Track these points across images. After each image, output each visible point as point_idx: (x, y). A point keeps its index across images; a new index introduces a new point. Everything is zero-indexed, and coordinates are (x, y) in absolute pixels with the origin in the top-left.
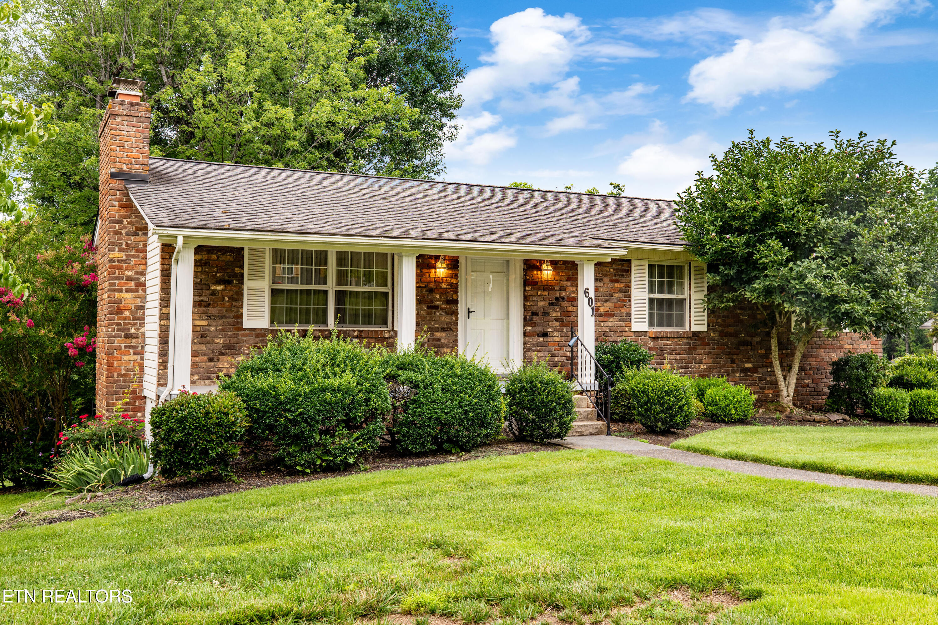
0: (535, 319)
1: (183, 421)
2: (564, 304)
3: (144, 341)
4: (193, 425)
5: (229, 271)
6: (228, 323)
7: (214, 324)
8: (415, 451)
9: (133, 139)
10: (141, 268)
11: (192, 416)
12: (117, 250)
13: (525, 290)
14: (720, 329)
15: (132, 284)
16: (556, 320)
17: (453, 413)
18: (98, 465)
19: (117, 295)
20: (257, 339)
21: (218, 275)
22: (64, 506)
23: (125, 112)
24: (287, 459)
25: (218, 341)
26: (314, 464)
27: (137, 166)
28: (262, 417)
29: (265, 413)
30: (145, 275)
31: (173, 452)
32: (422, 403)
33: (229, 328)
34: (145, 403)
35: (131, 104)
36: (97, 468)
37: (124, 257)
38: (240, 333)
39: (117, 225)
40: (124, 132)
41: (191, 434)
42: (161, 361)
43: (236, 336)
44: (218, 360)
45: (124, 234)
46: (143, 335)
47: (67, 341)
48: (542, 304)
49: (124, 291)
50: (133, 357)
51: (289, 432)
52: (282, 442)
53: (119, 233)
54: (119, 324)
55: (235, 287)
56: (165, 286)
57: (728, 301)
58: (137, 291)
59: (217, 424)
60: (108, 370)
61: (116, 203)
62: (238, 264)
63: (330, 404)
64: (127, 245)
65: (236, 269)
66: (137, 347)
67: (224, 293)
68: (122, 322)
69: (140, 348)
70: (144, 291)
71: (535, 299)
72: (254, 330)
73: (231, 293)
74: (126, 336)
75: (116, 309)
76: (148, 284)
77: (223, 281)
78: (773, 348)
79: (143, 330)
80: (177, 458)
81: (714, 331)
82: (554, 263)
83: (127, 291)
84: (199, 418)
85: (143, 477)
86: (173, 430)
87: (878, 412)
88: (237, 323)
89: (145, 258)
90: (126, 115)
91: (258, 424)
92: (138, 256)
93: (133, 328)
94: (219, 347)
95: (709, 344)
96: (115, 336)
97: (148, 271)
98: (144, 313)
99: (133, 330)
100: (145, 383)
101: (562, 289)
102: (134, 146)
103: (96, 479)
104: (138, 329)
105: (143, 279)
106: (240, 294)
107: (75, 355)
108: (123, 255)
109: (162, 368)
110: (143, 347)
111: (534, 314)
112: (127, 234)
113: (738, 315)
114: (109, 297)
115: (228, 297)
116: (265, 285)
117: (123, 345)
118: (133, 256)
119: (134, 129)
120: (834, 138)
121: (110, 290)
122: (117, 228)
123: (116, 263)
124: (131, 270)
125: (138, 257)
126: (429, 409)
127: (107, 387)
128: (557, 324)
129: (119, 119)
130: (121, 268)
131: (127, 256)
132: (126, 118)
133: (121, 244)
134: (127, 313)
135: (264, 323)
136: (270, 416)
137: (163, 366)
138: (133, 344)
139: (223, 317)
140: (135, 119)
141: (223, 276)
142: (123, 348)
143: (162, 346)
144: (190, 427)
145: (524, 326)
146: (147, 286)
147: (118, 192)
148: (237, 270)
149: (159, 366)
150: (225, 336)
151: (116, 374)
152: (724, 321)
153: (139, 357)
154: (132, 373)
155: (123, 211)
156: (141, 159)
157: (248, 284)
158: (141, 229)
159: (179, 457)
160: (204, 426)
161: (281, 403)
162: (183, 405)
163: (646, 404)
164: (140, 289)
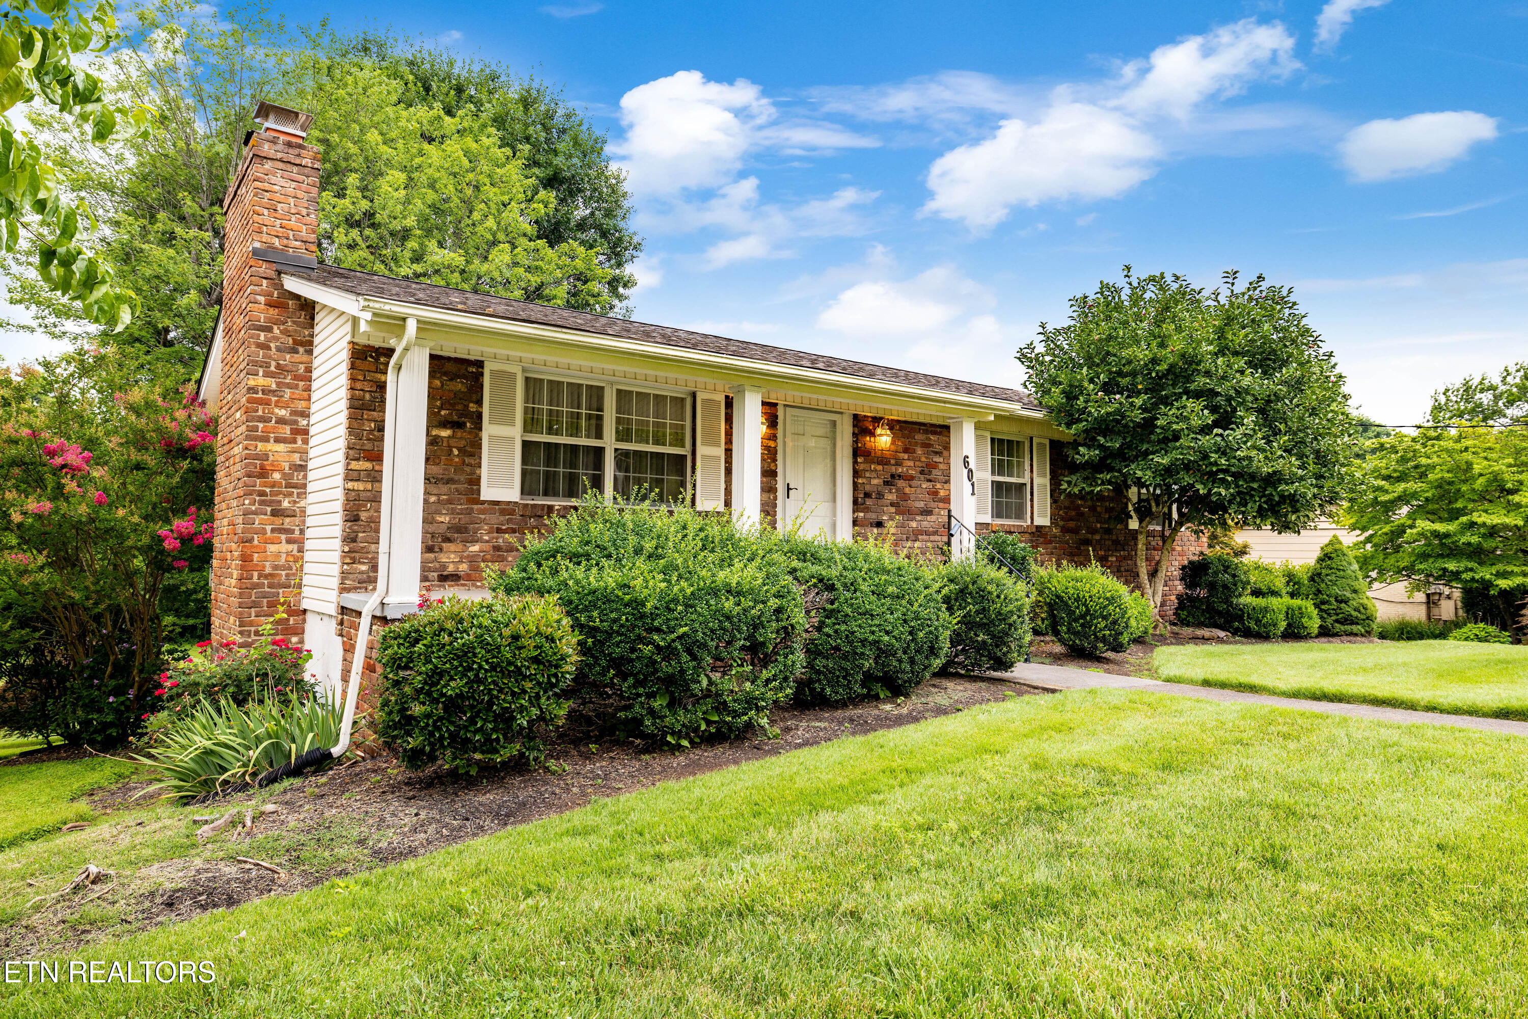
0: (869, 502)
1: (467, 652)
2: (901, 483)
3: (304, 522)
4: (487, 661)
5: (460, 407)
6: (457, 490)
7: (435, 492)
8: (835, 697)
9: (292, 201)
10: (301, 405)
11: (483, 643)
12: (261, 373)
13: (855, 462)
14: (1061, 523)
15: (287, 430)
16: (892, 505)
17: (896, 633)
18: (243, 734)
19: (260, 445)
20: (502, 518)
21: (443, 413)
22: (194, 846)
23: (279, 155)
24: (647, 723)
25: (442, 519)
26: (696, 730)
27: (298, 243)
28: (602, 643)
29: (609, 634)
30: (308, 416)
31: (440, 719)
32: (847, 615)
33: (459, 499)
34: (304, 621)
35: (289, 145)
36: (239, 740)
37: (274, 386)
38: (475, 507)
39: (262, 334)
40: (277, 188)
41: (479, 681)
42: (347, 549)
43: (469, 512)
44: (441, 549)
45: (274, 349)
46: (303, 511)
47: (162, 530)
48: (875, 482)
49: (272, 440)
50: (285, 547)
51: (656, 671)
52: (641, 690)
53: (265, 347)
54: (262, 494)
55: (470, 433)
56: (356, 426)
57: (1103, 483)
58: (295, 442)
59: (536, 660)
60: (242, 568)
61: (262, 299)
62: (474, 397)
63: (728, 618)
64: (278, 366)
65: (471, 405)
66: (293, 532)
67: (453, 442)
68: (268, 490)
69: (297, 532)
70: (306, 442)
71: (868, 475)
72: (497, 503)
73: (462, 444)
74: (275, 513)
75: (258, 469)
76: (312, 431)
77: (449, 422)
78: (1140, 546)
79: (302, 504)
80: (448, 730)
81: (1057, 525)
82: (892, 425)
83: (277, 440)
84: (499, 647)
85: (330, 754)
86: (441, 675)
87: (1252, 625)
88: (472, 492)
89: (308, 389)
90: (281, 160)
91: (593, 656)
92: (297, 385)
93: (287, 500)
94: (442, 529)
95: (1050, 542)
96: (255, 513)
97: (312, 411)
98: (305, 477)
99: (286, 504)
100: (304, 589)
101: (899, 463)
102: (293, 211)
103: (239, 760)
104: (295, 502)
105: (305, 422)
106: (477, 445)
107: (174, 549)
108: (272, 384)
109: (348, 561)
110: (302, 532)
111: (867, 495)
112: (279, 349)
113: (1079, 506)
114: (247, 448)
115: (459, 449)
116: (515, 432)
117: (269, 528)
118: (289, 386)
119: (294, 184)
120: (1230, 280)
121: (248, 438)
122: (262, 338)
123: (260, 395)
124: (285, 408)
125: (296, 387)
126: (860, 626)
127: (241, 595)
128: (893, 510)
129: (268, 165)
130: (268, 403)
131: (278, 384)
132: (281, 165)
133: (268, 365)
134: (277, 476)
135: (511, 493)
136: (621, 642)
137: (351, 558)
138: (286, 526)
139: (449, 481)
140: (295, 169)
141: (451, 414)
142: (269, 532)
143: (349, 524)
144: (481, 667)
145: (854, 512)
146: (311, 433)
147: (265, 281)
148: (473, 407)
149: (343, 557)
150: (453, 512)
151: (256, 574)
152: (1066, 513)
153: (295, 547)
154: (283, 573)
155: (273, 312)
156: (304, 234)
157: (489, 430)
158: (302, 344)
159: (452, 728)
160: (510, 663)
161: (643, 616)
162: (461, 621)
163: (1083, 616)
164: (299, 439)
